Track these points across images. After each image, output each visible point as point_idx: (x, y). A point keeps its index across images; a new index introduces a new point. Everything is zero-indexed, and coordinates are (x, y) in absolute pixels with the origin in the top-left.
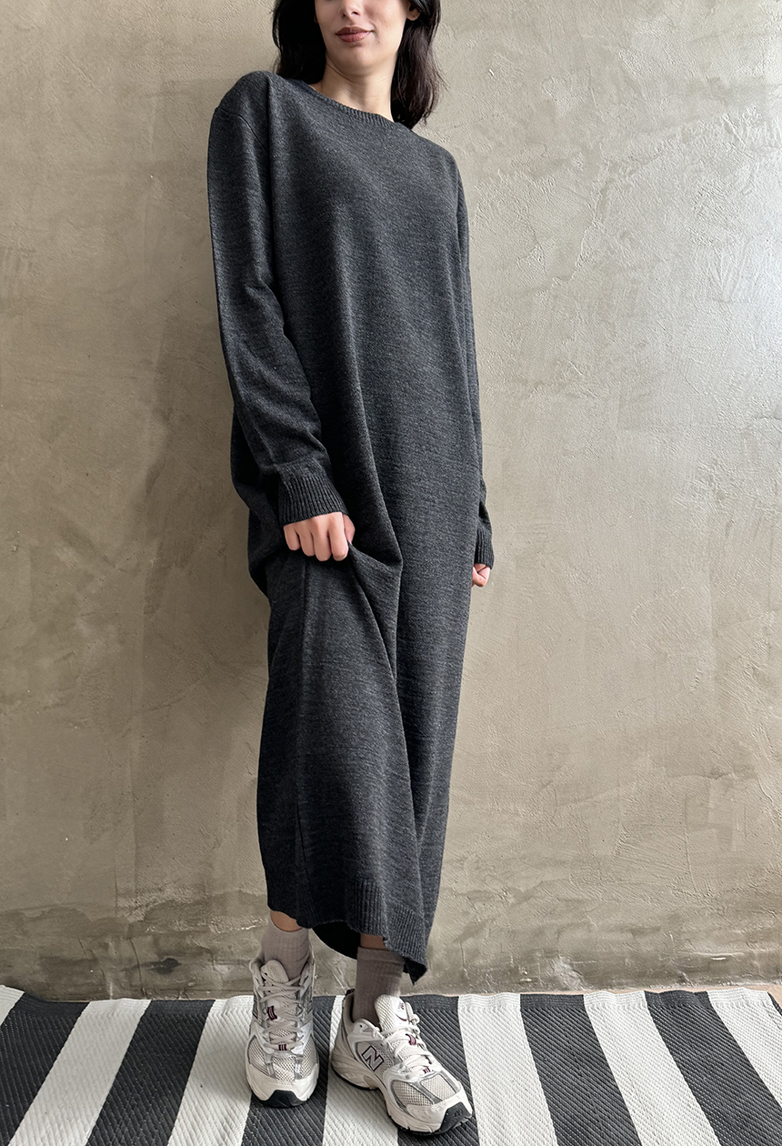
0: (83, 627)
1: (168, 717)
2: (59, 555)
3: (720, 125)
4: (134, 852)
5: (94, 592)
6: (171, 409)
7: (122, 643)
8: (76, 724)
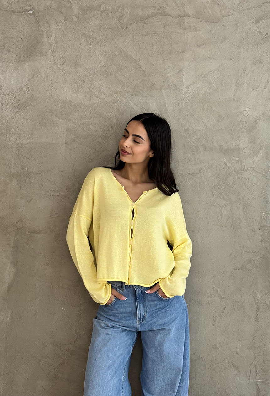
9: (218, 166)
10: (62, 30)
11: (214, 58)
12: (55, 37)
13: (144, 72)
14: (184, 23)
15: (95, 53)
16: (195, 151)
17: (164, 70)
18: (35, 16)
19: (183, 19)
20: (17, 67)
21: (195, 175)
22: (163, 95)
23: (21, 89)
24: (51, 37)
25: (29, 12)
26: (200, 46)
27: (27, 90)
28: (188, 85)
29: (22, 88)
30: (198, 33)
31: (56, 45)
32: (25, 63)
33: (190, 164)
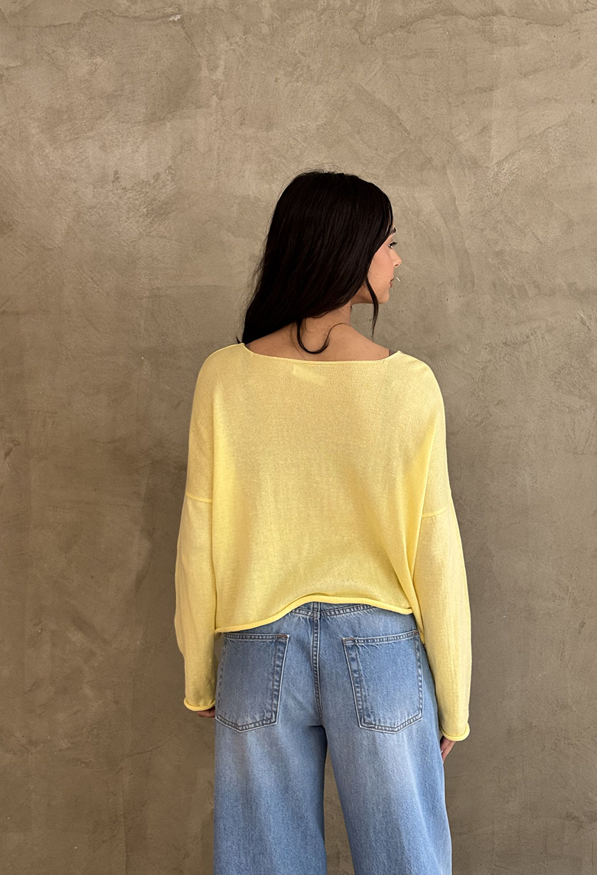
0: (88, 691)
1: (150, 759)
2: (70, 635)
3: (576, 318)
4: (125, 858)
5: (96, 665)
6: (154, 529)
7: (116, 702)
8: (82, 763)
9: (566, 327)
10: (238, 54)
11: (555, 99)
12: (224, 67)
13: (409, 134)
14: (492, 28)
15: (306, 97)
16: (517, 296)
17: (451, 129)
18: (185, 26)
19: (490, 21)
20: (149, 132)
21: (517, 346)
22: (448, 181)
23: (157, 177)
24: (216, 67)
25: (171, 19)
26: (525, 75)
27: (169, 178)
28: (502, 158)
29: (158, 175)
30: (521, 48)
31: (227, 83)
32: (165, 124)
33: (507, 325)
